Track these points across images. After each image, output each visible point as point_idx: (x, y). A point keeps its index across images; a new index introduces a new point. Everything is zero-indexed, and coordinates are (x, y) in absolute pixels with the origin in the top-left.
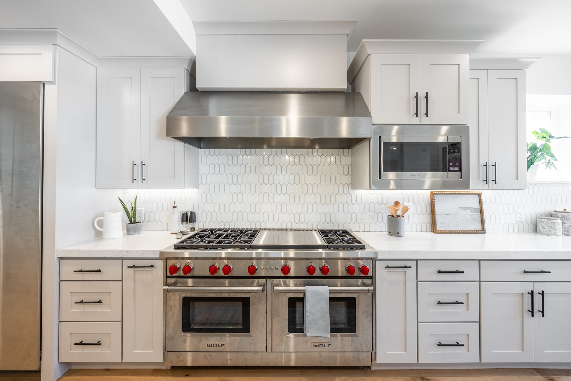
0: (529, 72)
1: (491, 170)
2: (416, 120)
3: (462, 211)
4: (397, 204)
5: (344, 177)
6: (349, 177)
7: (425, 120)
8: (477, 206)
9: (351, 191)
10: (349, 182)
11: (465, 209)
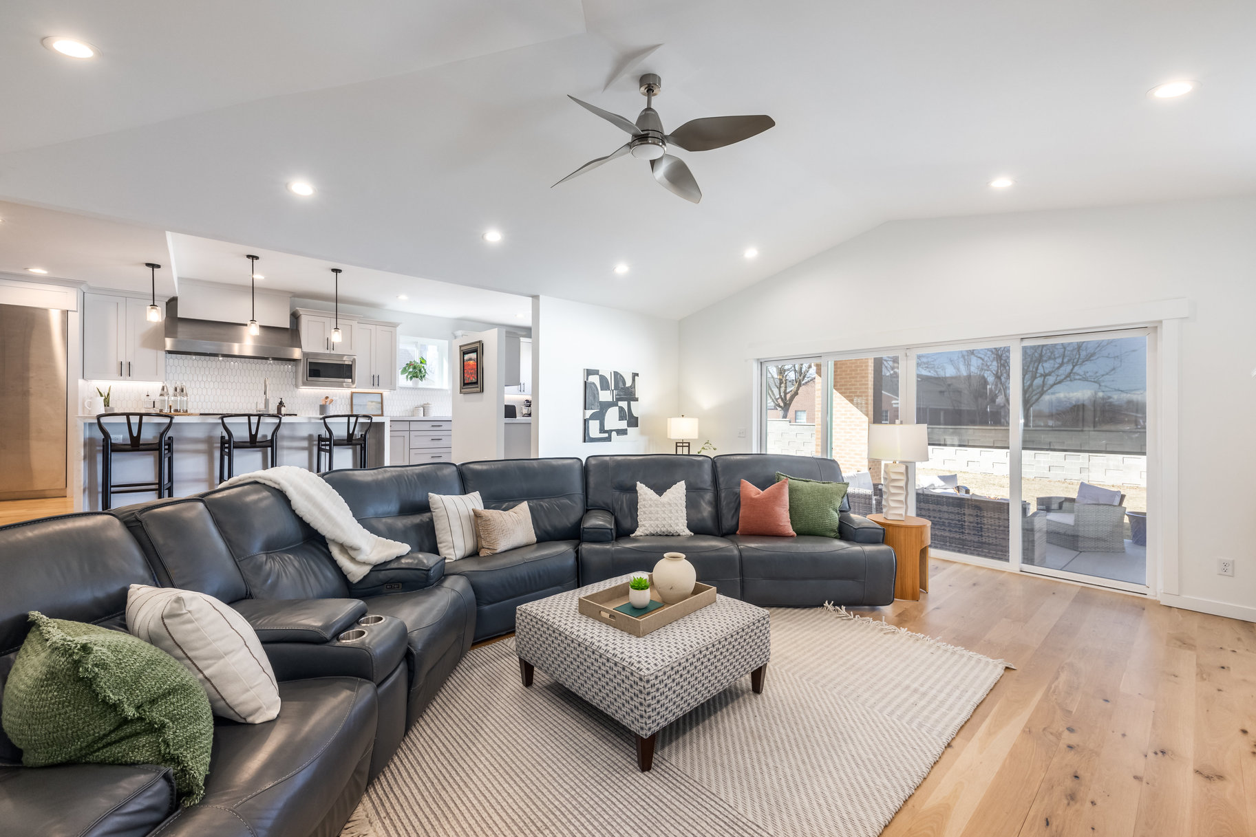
0: (398, 328)
1: (376, 379)
2: (328, 352)
3: (370, 403)
4: (327, 398)
5: (290, 380)
6: (294, 380)
7: (332, 352)
8: (380, 400)
9: (296, 389)
10: (294, 383)
11: (372, 402)
